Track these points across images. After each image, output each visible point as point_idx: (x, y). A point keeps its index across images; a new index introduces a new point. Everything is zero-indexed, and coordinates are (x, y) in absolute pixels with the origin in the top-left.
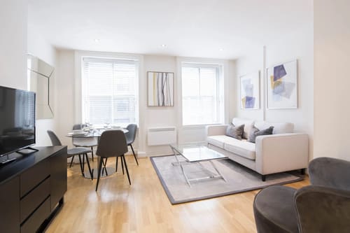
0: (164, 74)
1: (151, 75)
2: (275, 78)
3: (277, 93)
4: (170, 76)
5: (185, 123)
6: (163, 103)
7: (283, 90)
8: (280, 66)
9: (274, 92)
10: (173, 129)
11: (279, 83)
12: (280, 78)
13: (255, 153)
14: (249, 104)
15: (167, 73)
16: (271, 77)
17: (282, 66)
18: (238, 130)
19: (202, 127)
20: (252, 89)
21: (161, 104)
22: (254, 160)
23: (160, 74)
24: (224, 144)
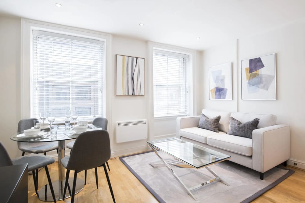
0: (135, 59)
1: (120, 59)
2: (251, 71)
3: (253, 85)
4: (141, 61)
5: (156, 114)
6: (133, 92)
7: (260, 82)
8: (256, 59)
9: (249, 84)
10: (144, 122)
11: (255, 76)
12: (256, 70)
13: (252, 149)
14: (220, 95)
15: (137, 58)
16: (246, 69)
17: (259, 58)
18: (214, 122)
19: (174, 118)
20: (223, 80)
21: (131, 93)
22: (251, 157)
23: (130, 59)
24: (206, 138)
